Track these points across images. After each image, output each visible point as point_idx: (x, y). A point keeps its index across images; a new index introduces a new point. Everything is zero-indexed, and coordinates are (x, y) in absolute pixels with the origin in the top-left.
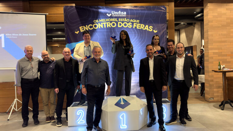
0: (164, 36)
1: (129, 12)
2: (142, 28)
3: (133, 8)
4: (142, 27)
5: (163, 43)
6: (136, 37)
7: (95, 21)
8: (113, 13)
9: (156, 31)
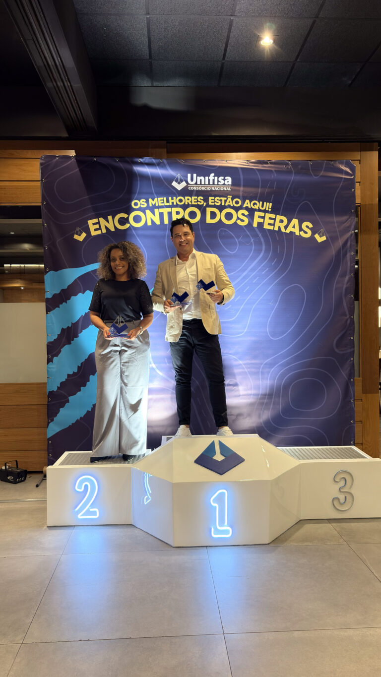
0: (345, 254)
1: (242, 177)
2: (279, 227)
3: (251, 166)
4: (280, 223)
5: (344, 275)
6: (262, 254)
7: (136, 204)
8: (192, 180)
9: (324, 238)
